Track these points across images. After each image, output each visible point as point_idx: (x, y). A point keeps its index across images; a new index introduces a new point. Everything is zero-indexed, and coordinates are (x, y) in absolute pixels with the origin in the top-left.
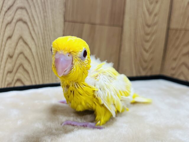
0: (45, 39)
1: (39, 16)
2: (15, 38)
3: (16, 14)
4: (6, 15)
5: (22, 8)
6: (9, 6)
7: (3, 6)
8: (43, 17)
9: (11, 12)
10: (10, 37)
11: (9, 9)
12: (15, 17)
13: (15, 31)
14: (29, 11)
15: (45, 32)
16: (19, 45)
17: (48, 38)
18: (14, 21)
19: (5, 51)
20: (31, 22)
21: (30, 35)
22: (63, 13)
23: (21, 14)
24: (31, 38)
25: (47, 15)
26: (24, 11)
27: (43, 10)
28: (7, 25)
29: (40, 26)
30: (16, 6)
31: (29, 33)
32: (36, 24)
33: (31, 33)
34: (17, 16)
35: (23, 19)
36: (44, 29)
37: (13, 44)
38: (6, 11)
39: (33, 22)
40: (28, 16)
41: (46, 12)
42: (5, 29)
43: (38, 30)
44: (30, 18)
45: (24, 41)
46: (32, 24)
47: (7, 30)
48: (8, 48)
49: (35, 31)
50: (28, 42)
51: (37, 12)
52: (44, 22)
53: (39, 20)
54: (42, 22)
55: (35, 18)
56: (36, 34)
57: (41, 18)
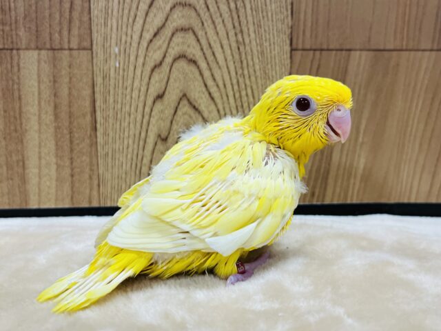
0: (241, 97)
1: (225, 42)
2: (172, 96)
3: (172, 44)
4: (149, 49)
5: (183, 29)
6: (156, 30)
7: (144, 29)
8: (234, 45)
9: (161, 42)
10: (160, 97)
11: (155, 35)
12: (170, 50)
13: (171, 80)
14: (200, 33)
15: (241, 80)
16: (179, 113)
17: (247, 95)
18: (169, 60)
19: (151, 126)
20: (206, 58)
21: (204, 89)
22: (287, 30)
23: (183, 43)
24: (208, 96)
25: (243, 39)
26: (187, 36)
27: (234, 27)
28: (153, 70)
29: (228, 68)
30: (171, 27)
31: (203, 85)
32: (218, 63)
33: (206, 86)
34: (173, 49)
35: (187, 54)
36: (236, 74)
37: (166, 112)
38: (151, 41)
39: (210, 58)
40: (198, 45)
41: (242, 31)
42: (150, 79)
43: (222, 76)
44: (202, 49)
45: (190, 103)
46: (208, 64)
47: (153, 81)
48: (157, 120)
49: (214, 80)
50: (200, 105)
51: (218, 34)
52: (237, 56)
53: (224, 52)
54: (231, 57)
55: (215, 50)
56: (218, 86)
57: (229, 47)
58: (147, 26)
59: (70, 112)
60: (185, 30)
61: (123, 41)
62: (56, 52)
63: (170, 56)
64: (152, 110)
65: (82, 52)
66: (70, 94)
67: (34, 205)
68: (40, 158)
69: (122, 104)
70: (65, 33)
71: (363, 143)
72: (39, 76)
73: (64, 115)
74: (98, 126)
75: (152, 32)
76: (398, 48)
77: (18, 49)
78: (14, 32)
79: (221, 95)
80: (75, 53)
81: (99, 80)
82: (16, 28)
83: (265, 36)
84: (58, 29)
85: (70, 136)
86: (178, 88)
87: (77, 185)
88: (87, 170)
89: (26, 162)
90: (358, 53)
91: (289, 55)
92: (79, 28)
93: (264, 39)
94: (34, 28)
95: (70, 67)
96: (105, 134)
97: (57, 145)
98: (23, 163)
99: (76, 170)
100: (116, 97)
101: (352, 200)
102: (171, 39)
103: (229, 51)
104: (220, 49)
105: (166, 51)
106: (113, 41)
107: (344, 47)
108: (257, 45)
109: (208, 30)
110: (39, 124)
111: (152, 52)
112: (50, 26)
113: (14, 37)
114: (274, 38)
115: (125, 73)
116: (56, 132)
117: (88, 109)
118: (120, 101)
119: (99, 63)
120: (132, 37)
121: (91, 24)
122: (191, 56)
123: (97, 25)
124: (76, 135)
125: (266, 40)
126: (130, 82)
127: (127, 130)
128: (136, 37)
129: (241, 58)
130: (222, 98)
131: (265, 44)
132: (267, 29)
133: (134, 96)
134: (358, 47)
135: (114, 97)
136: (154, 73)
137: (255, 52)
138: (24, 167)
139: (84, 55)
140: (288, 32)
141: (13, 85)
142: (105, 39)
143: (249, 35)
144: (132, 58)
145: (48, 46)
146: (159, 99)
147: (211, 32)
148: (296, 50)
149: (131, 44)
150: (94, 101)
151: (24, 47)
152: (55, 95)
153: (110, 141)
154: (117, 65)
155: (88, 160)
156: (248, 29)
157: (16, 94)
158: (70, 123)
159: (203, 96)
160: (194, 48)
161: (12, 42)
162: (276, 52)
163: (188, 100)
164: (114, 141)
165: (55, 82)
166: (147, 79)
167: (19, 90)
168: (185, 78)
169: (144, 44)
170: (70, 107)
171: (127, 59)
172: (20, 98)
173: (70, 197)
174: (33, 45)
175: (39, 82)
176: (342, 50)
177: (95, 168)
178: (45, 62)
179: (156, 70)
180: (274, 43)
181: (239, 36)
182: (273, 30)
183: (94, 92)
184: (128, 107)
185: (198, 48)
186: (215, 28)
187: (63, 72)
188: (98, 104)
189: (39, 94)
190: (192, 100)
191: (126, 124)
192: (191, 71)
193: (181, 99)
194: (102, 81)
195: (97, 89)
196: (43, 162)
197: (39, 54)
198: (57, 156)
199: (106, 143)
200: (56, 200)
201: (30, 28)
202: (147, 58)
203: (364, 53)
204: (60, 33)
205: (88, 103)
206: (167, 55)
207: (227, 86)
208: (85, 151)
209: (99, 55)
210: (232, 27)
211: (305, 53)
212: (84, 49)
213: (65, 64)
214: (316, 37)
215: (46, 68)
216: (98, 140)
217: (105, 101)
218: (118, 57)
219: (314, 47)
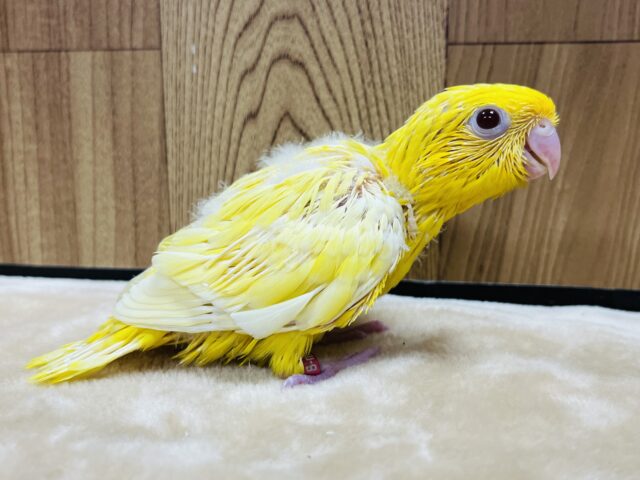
0: (369, 116)
1: (346, 34)
2: (269, 116)
3: (270, 39)
4: (238, 47)
5: (286, 17)
6: (246, 18)
7: (232, 18)
8: (359, 38)
9: (254, 36)
11: (246, 26)
12: (266, 48)
13: (269, 92)
14: (310, 22)
15: (370, 91)
16: (279, 139)
17: (379, 114)
18: (265, 62)
19: (240, 158)
20: (318, 59)
21: (315, 105)
22: (440, 15)
23: (286, 37)
24: (320, 115)
25: (373, 29)
26: (291, 26)
27: (360, 12)
28: (242, 78)
29: (350, 72)
30: (269, 13)
31: (313, 98)
32: (335, 66)
33: (318, 99)
34: (271, 46)
35: (291, 53)
36: (363, 81)
37: (261, 138)
38: (240, 35)
39: (324, 58)
40: (307, 39)
41: (371, 17)
42: (238, 90)
43: (342, 85)
44: (312, 46)
45: (295, 125)
46: (321, 67)
47: (242, 93)
48: (249, 150)
49: (330, 91)
50: (308, 128)
51: (335, 22)
52: (364, 55)
53: (344, 49)
54: (354, 57)
55: (332, 47)
56: (335, 100)
57: (351, 42)
58: (235, 14)
59: (133, 137)
60: (288, 18)
61: (202, 36)
62: (115, 53)
63: (267, 56)
64: (241, 135)
65: (148, 52)
66: (133, 112)
67: (87, 263)
68: (95, 199)
69: (201, 126)
70: (126, 26)
71: (562, 191)
72: (93, 86)
73: (124, 141)
74: (169, 156)
75: (241, 21)
76: (625, 38)
77: (67, 51)
78: (62, 27)
79: (340, 114)
80: (139, 54)
81: (170, 92)
82: (65, 22)
83: (407, 25)
84: (117, 21)
85: (133, 171)
86: (278, 103)
87: (141, 238)
88: (155, 219)
89: (78, 205)
90: (556, 46)
91: (443, 52)
92: (144, 19)
93: (405, 28)
94: (86, 20)
95: (132, 74)
96: (179, 168)
97: (116, 181)
98: (73, 205)
99: (141, 218)
100: (193, 115)
101: (544, 281)
102: (268, 32)
103: (352, 47)
104: (339, 46)
105: (262, 50)
106: (189, 36)
107: (533, 40)
108: (394, 38)
109: (321, 16)
110: (95, 152)
111: (242, 51)
112: (107, 17)
113: (63, 34)
114: (420, 27)
115: (206, 83)
116: (115, 164)
117: (157, 133)
118: (198, 121)
119: (170, 68)
120: (214, 30)
121: (159, 12)
122: (297, 56)
123: (168, 14)
124: (141, 169)
125: (407, 31)
126: (211, 94)
127: (207, 164)
128: (219, 30)
129: (369, 58)
130: (342, 119)
131: (406, 36)
132: (409, 13)
133: (217, 114)
134: (556, 39)
135: (190, 117)
136: (245, 82)
137: (391, 47)
138: (75, 211)
139: (151, 57)
140: (443, 16)
141: (62, 98)
142: (178, 33)
143: (382, 23)
144: (215, 60)
145: (104, 45)
146: (252, 121)
147: (325, 21)
148: (455, 44)
149: (213, 40)
150: (163, 122)
151: (74, 46)
152: (114, 113)
153: (185, 178)
154: (195, 70)
155: (156, 204)
156: (381, 14)
157: (65, 111)
158: (134, 151)
159: (314, 115)
160: (301, 43)
161: (60, 41)
162: (424, 47)
163: (293, 121)
164: (190, 179)
165: (113, 94)
166: (234, 89)
167: (69, 106)
168: (287, 88)
169: (231, 39)
170: (133, 130)
171: (207, 61)
172: (70, 117)
173: (133, 255)
174: (86, 44)
175: (93, 95)
176: (529, 43)
177: (165, 215)
178: (101, 68)
179: (247, 77)
180: (420, 35)
181: (368, 25)
182: (419, 13)
183: (163, 110)
184: (208, 131)
185: (307, 44)
186: (332, 14)
187: (124, 81)
188: (169, 125)
189: (94, 111)
190: (297, 121)
191: (207, 155)
192: (297, 78)
193: (281, 120)
194: (174, 94)
195: (168, 105)
196: (99, 204)
197: (93, 57)
198: (116, 197)
199: (180, 181)
200: (116, 257)
201: (82, 22)
202: (234, 60)
203: (566, 48)
204: (120, 26)
205: (155, 125)
206: (263, 55)
207: (349, 100)
208: (152, 191)
209: (170, 57)
210: (357, 11)
211: (468, 48)
212: (151, 48)
213: (126, 69)
214: (487, 23)
215: (102, 75)
216: (170, 176)
217: (178, 122)
218: (195, 60)
219: (484, 40)
